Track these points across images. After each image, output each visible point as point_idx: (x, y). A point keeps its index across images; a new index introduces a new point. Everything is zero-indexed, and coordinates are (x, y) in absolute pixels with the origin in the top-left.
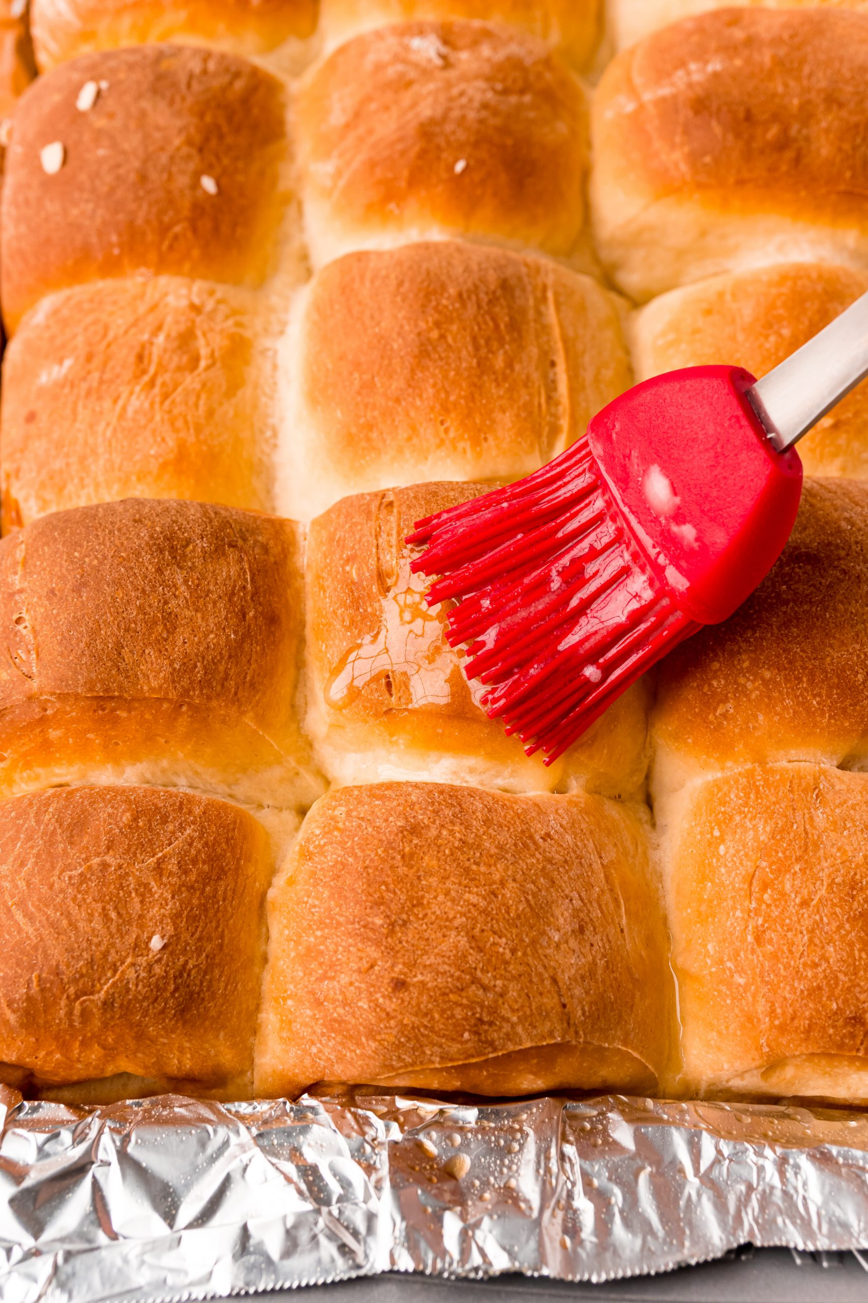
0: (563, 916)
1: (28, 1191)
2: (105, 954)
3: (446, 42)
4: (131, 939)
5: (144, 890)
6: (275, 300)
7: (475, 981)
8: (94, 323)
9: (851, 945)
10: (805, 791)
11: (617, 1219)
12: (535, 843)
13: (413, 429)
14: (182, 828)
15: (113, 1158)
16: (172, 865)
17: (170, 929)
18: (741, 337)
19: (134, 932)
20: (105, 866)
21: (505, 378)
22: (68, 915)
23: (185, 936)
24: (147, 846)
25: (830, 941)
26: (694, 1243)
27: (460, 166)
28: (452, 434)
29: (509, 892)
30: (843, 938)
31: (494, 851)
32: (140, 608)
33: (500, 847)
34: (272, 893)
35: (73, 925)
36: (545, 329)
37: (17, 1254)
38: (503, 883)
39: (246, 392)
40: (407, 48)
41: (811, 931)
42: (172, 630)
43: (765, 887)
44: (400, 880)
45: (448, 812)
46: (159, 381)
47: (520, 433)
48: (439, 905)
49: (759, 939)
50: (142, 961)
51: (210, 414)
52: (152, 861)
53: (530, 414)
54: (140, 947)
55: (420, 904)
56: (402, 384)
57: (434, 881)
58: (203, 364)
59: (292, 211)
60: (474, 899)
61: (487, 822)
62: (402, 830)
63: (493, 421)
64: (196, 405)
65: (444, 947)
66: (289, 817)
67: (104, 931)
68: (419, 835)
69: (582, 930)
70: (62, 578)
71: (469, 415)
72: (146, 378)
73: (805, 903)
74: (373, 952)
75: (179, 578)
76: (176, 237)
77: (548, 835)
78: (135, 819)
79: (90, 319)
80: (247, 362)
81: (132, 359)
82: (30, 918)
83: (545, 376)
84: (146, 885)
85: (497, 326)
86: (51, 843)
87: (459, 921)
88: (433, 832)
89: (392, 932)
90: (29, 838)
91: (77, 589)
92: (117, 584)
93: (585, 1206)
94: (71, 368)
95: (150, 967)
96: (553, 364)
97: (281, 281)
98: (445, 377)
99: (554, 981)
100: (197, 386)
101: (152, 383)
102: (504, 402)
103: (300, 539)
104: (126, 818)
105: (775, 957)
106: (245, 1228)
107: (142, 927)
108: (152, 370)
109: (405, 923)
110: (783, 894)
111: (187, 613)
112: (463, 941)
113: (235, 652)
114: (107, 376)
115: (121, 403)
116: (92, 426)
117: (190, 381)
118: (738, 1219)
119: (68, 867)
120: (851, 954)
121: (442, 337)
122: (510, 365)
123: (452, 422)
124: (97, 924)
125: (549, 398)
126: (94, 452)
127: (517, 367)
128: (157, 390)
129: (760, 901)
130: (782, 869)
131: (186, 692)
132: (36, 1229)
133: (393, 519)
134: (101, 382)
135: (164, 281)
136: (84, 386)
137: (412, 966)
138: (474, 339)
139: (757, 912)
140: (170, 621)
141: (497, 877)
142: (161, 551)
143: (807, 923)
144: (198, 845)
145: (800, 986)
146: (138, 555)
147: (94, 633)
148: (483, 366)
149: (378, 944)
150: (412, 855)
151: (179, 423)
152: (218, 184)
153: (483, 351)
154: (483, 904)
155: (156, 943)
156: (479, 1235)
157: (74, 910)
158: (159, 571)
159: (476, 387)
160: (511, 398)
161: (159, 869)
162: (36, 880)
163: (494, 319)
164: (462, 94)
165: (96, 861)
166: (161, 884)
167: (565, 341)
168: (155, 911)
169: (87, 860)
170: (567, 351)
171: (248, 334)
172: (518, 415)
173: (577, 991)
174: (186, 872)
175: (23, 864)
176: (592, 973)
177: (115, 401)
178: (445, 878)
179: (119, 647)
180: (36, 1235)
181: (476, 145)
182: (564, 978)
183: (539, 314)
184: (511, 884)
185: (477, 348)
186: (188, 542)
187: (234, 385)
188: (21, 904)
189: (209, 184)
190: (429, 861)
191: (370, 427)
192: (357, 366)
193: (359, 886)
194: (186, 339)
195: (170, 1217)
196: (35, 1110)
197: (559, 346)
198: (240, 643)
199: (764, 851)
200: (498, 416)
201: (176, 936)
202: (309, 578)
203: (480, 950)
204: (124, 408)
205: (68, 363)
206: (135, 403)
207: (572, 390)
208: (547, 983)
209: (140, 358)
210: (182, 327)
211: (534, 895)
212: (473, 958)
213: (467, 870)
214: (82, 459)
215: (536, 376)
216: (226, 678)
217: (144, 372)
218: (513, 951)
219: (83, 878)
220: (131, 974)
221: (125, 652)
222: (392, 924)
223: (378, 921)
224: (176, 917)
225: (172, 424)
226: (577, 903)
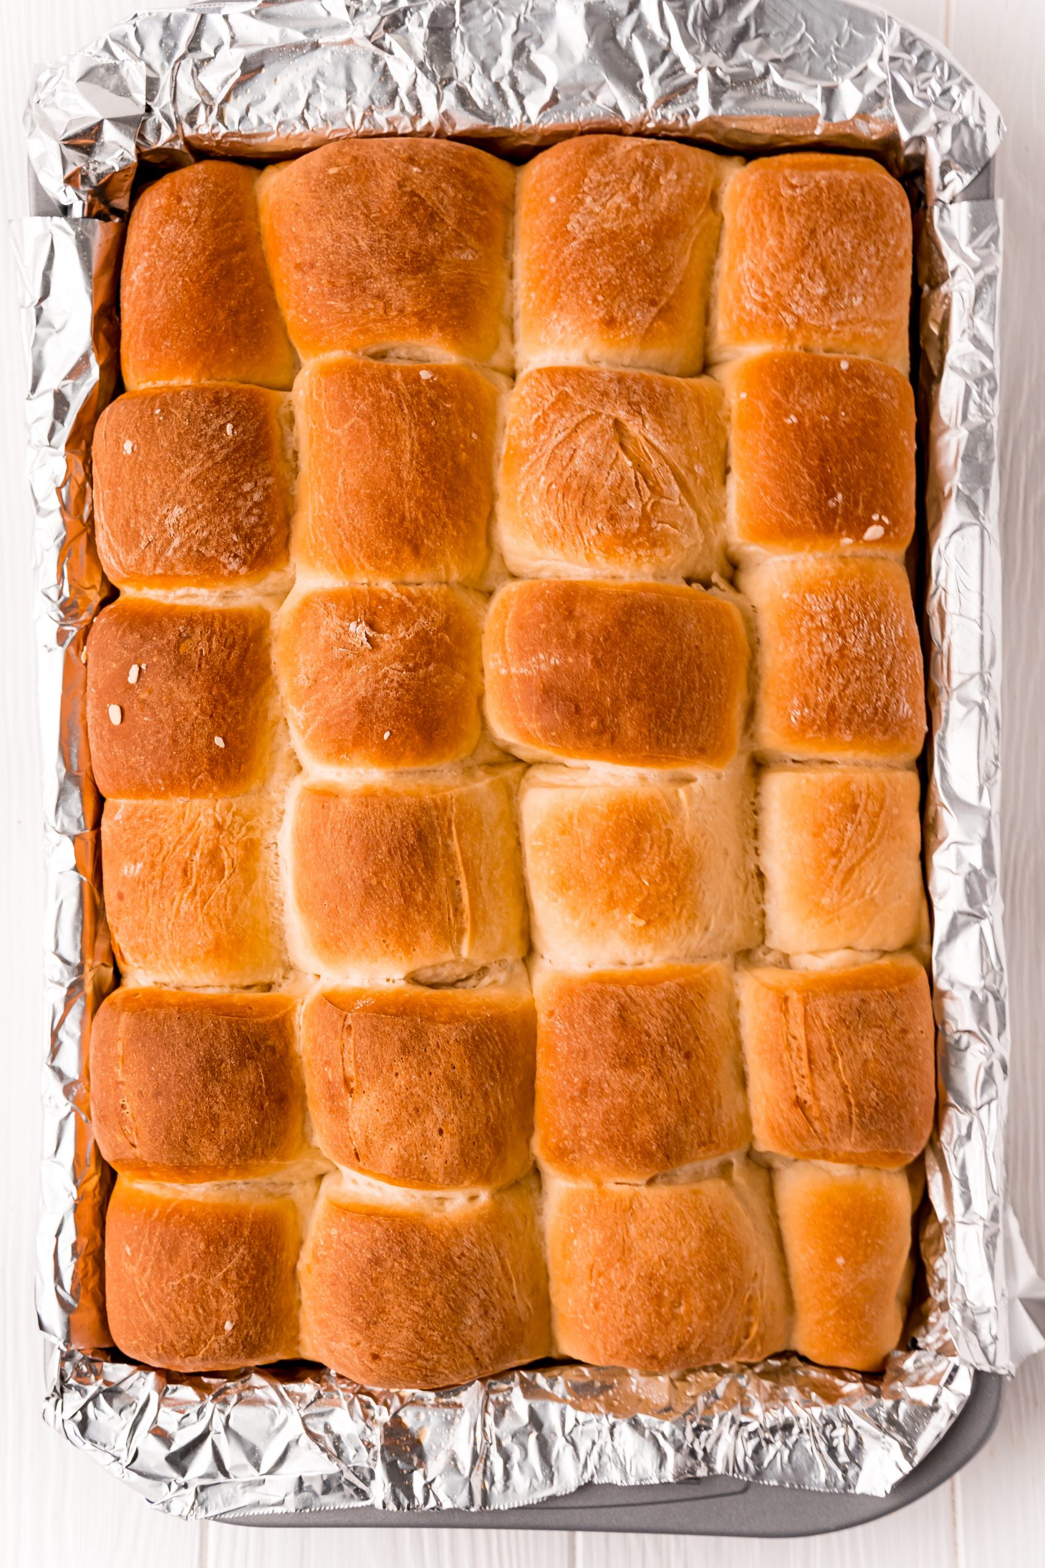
0: (473, 1307)
1: (174, 1453)
2: (199, 1336)
3: (371, 625)
4: (213, 1325)
5: (217, 1294)
6: (274, 795)
7: (420, 1357)
8: (154, 836)
9: (649, 1315)
10: (624, 1211)
11: (516, 1467)
12: (454, 1263)
13: (366, 944)
14: (237, 1249)
15: (222, 1430)
16: (233, 1276)
17: (236, 1316)
18: (583, 858)
19: (214, 1319)
20: (192, 1279)
21: (424, 907)
22: (174, 1311)
23: (246, 1318)
24: (217, 1265)
25: (637, 1312)
26: (560, 1482)
27: (387, 735)
28: (391, 948)
29: (438, 1303)
30: (645, 1311)
31: (427, 1275)
32: (196, 1113)
33: (431, 1272)
34: (300, 1266)
35: (177, 1317)
36: (451, 858)
37: (174, 1486)
38: (434, 1297)
39: (259, 883)
40: (346, 631)
41: (626, 1306)
42: (216, 1125)
43: (600, 1275)
44: (371, 1295)
45: (398, 1249)
46: (199, 891)
47: (437, 943)
48: (395, 1313)
49: (596, 1306)
50: (222, 1337)
51: (235, 909)
52: (220, 1275)
53: (443, 929)
54: (219, 1329)
55: (384, 1311)
56: (355, 914)
57: (391, 1297)
58: (227, 873)
59: (281, 726)
60: (416, 1309)
61: (423, 1254)
62: (370, 1261)
63: (418, 938)
64: (225, 906)
65: (400, 1338)
66: (310, 1188)
67: (195, 1321)
68: (381, 1266)
69: (486, 1313)
70: (145, 1084)
71: (402, 936)
72: (190, 888)
73: (623, 1288)
74: (358, 1337)
75: (218, 1090)
76: (201, 781)
77: (463, 1254)
78: (208, 1247)
79: (150, 832)
80: (257, 860)
81: (180, 873)
82: (153, 1309)
83: (453, 893)
84: (219, 1291)
85: (416, 871)
86: (159, 1260)
87: (408, 1323)
88: (389, 1263)
89: (368, 1328)
90: (146, 1253)
91: (157, 1094)
92: (179, 1095)
93: (497, 1461)
94: (141, 870)
95: (226, 1341)
96: (458, 883)
97: (277, 779)
98: (383, 911)
99: (470, 1348)
100: (224, 891)
101: (194, 891)
102: (425, 924)
103: (296, 1029)
104: (202, 1246)
105: (605, 1319)
106: (300, 1478)
107: (218, 1317)
108: (194, 880)
109: (375, 1323)
110: (610, 1281)
111: (226, 1113)
112: (412, 1335)
113: (258, 1132)
114: (165, 883)
115: (176, 903)
116: (159, 918)
117: (220, 889)
118: (585, 1465)
119: (170, 1279)
120: (650, 1321)
121: (379, 883)
122: (427, 897)
123: (391, 940)
124: (192, 1317)
125: (456, 910)
126: (162, 937)
127: (432, 897)
128: (198, 897)
129: (597, 1283)
130: (609, 1265)
131: (231, 1161)
132: (183, 1472)
133: (351, 1040)
134: (162, 886)
135: (196, 802)
136: (151, 888)
137: (382, 1347)
138: (401, 883)
139: (595, 1289)
140: (215, 1120)
141: (430, 1293)
142: (205, 1071)
143: (624, 1301)
144: (248, 1258)
145: (620, 1338)
146: (191, 1075)
147: (169, 1130)
148: (408, 899)
149: (361, 1333)
150: (377, 1279)
151: (215, 922)
152: (225, 741)
153: (408, 891)
154: (422, 1312)
155: (228, 1326)
156: (434, 1486)
157: (177, 1308)
158: (205, 1086)
159: (405, 917)
160: (429, 921)
161: (225, 1279)
162: (153, 1284)
163: (414, 867)
164: (385, 676)
165: (186, 1276)
166: (228, 1289)
167: (465, 864)
168: (225, 1306)
169: (181, 1275)
170: (467, 871)
171: (256, 835)
172: (434, 932)
173: (485, 1349)
174: (242, 1278)
175: (144, 1270)
176: (494, 1337)
177: (172, 903)
178: (397, 1296)
179: (185, 1139)
180: (183, 1475)
181: (397, 718)
182: (476, 1345)
183: (446, 846)
184: (439, 1296)
185: (403, 889)
186: (222, 1061)
187: (249, 882)
188: (146, 1297)
189: (219, 741)
190: (388, 1284)
191: (338, 939)
192: (326, 896)
193: (347, 1294)
194: (213, 856)
195: (257, 1466)
196: (174, 1391)
197: (462, 869)
198: (261, 1125)
199: (599, 1251)
200: (421, 934)
201: (241, 1320)
202: (304, 1059)
203: (422, 1340)
204: (178, 909)
205: (140, 866)
206: (184, 907)
207: (472, 899)
208: (466, 1350)
209: (185, 871)
210: (210, 845)
211: (454, 1300)
212: (418, 1345)
213: (411, 1290)
214: (155, 941)
215: (445, 898)
216: (255, 1146)
217: (188, 883)
218: (443, 1338)
219: (180, 1287)
220: (216, 1346)
221: (189, 1141)
222: (368, 1323)
223: (360, 1320)
224: (238, 1309)
225: (210, 924)
226: (483, 1296)
